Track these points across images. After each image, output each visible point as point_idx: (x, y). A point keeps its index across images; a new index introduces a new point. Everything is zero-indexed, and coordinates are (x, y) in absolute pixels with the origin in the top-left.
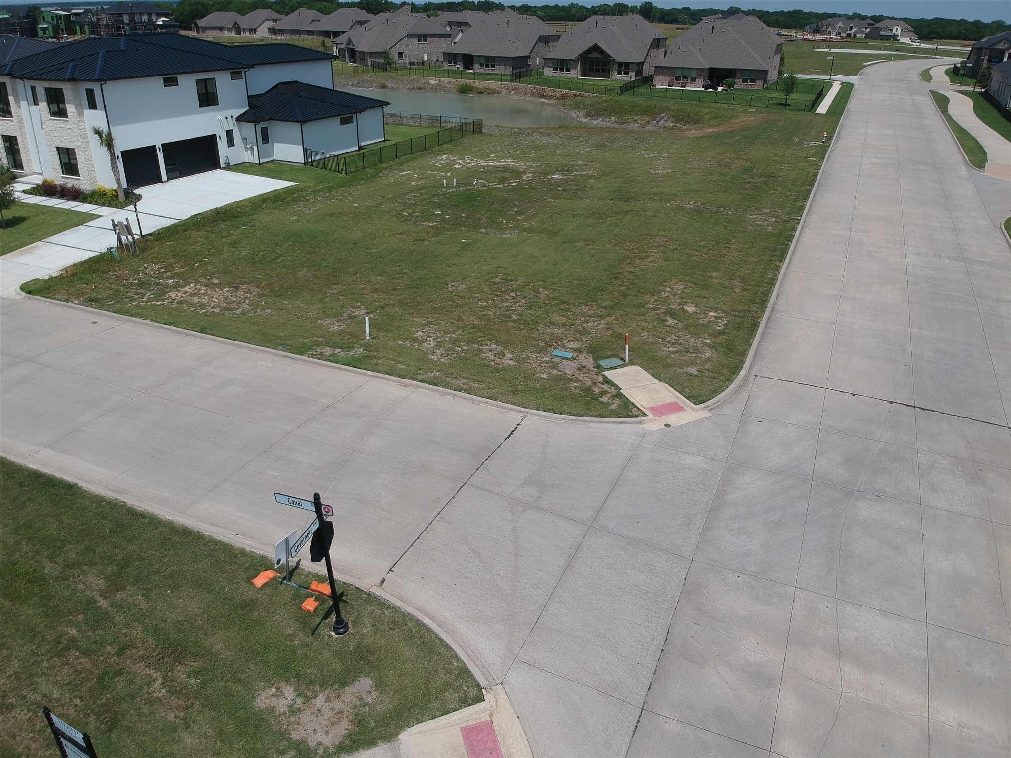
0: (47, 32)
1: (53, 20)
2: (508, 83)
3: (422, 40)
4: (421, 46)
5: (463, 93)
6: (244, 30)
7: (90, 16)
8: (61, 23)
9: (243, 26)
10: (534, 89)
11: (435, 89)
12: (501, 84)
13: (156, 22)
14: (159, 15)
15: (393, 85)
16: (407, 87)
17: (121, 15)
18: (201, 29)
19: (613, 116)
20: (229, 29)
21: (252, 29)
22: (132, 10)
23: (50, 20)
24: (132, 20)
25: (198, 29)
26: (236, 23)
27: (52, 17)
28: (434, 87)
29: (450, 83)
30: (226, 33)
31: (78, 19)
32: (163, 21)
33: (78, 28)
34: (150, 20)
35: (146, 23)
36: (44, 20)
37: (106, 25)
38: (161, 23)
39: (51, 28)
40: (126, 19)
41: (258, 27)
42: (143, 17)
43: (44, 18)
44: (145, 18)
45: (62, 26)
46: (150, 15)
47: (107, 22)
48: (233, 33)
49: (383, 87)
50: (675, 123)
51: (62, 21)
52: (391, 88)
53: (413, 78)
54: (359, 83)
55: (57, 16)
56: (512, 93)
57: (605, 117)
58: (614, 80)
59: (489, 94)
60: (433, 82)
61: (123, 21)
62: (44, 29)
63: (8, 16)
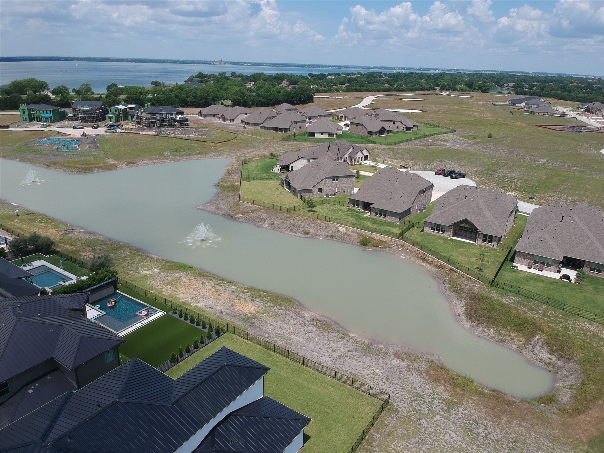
0: (112, 119)
1: (116, 112)
2: (396, 239)
3: (335, 180)
5: (364, 246)
6: (227, 120)
7: (137, 112)
9: (227, 117)
10: (418, 251)
11: (343, 239)
12: (391, 239)
13: (175, 118)
15: (314, 231)
16: (323, 234)
17: (155, 114)
19: (492, 328)
20: (219, 118)
21: (232, 119)
22: (161, 112)
23: (114, 111)
26: (223, 115)
27: (116, 110)
28: (342, 235)
29: (353, 231)
30: (217, 120)
31: (131, 112)
33: (130, 118)
34: (172, 117)
35: (169, 119)
37: (145, 120)
38: (178, 119)
39: (114, 118)
40: (158, 116)
41: (236, 118)
43: (111, 110)
44: (169, 116)
45: (121, 115)
46: (172, 114)
47: (147, 118)
48: (221, 121)
49: (307, 233)
50: (550, 354)
51: (122, 112)
52: (312, 234)
53: (327, 223)
54: (290, 227)
55: (118, 110)
56: (400, 249)
57: (485, 327)
58: (480, 246)
59: (382, 248)
60: (342, 229)
61: (156, 118)
62: (110, 118)
63: (89, 109)
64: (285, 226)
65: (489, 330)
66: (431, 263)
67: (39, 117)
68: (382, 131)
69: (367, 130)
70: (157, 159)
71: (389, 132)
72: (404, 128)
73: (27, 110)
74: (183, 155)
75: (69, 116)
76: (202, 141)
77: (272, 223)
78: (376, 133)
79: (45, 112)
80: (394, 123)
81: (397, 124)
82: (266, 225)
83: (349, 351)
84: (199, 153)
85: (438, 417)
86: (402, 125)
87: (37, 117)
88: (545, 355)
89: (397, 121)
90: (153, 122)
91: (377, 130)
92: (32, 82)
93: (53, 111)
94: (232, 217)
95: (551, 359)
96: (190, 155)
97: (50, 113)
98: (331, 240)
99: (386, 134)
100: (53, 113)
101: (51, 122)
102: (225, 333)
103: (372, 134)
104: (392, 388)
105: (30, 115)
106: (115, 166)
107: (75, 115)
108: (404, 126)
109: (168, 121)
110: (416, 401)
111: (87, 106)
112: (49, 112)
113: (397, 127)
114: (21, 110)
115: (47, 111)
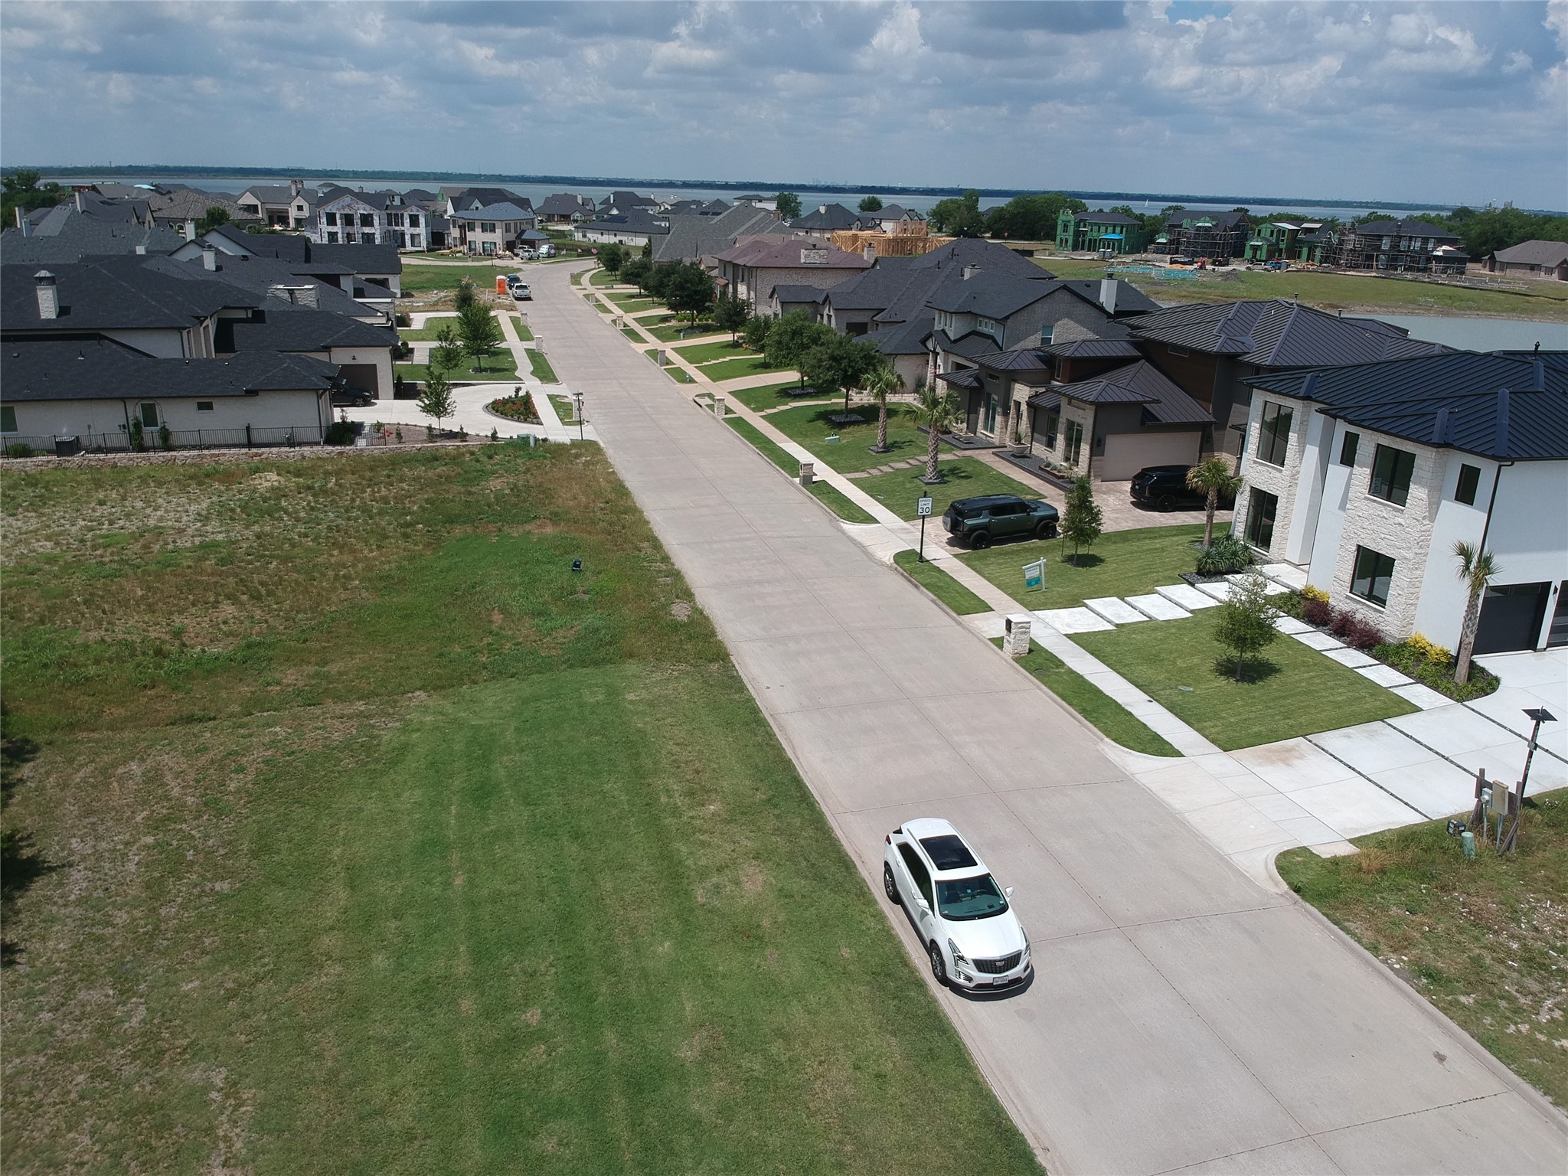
0: (1259, 252)
1: (1272, 235)
7: (1330, 234)
8: (1283, 240)
13: (1432, 251)
14: (1441, 242)
17: (1380, 238)
18: (1498, 265)
20: (1550, 271)
22: (1399, 231)
23: (1268, 235)
24: (1395, 246)
25: (1493, 264)
27: (1272, 232)
30: (1542, 276)
31: (1310, 237)
32: (1443, 250)
33: (1305, 251)
34: (1423, 249)
35: (1416, 252)
36: (1259, 235)
37: (1351, 250)
38: (1440, 253)
39: (1265, 248)
40: (1385, 245)
42: (1413, 243)
43: (1259, 231)
44: (1417, 245)
45: (1283, 246)
46: (1426, 240)
47: (1354, 247)
48: (1553, 277)
51: (1285, 238)
55: (1279, 230)
62: (1255, 249)
63: (1210, 225)
67: (1096, 240)
73: (1073, 223)
75: (1159, 243)
79: (1110, 229)
93: (1128, 226)
97: (1121, 232)
100: (1127, 231)
105: (1077, 234)
107: (1171, 242)
109: (1413, 257)
111: (1208, 219)
114: (1060, 222)
115: (1114, 226)
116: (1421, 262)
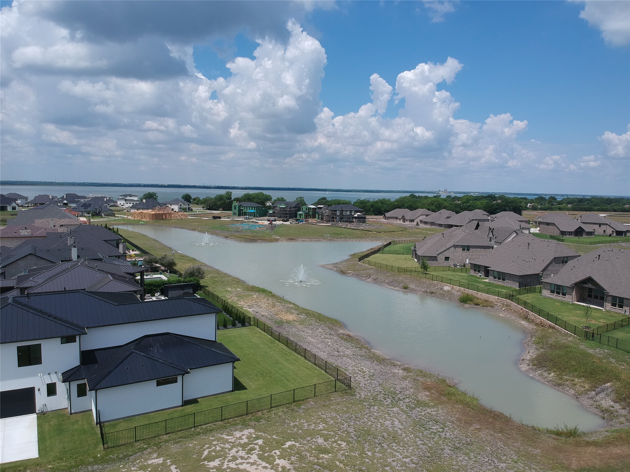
2: (504, 299)
3: (466, 250)
4: (464, 254)
5: (462, 302)
9: (407, 219)
10: (521, 310)
11: (443, 296)
12: (498, 299)
13: (354, 215)
14: (357, 212)
15: (414, 287)
16: (423, 290)
17: (336, 211)
21: (412, 220)
24: (341, 214)
25: (385, 218)
26: (403, 216)
27: (306, 209)
28: (444, 293)
29: (459, 291)
30: (398, 221)
32: (358, 215)
34: (351, 214)
35: (348, 215)
36: (302, 210)
37: (327, 215)
38: (356, 216)
39: (303, 215)
40: (338, 213)
41: (416, 219)
43: (302, 208)
44: (348, 213)
45: (311, 213)
46: (351, 211)
49: (406, 288)
50: (615, 402)
51: (311, 211)
52: (411, 289)
53: (434, 282)
54: (392, 282)
55: (309, 208)
56: (503, 309)
57: (545, 371)
58: (607, 311)
59: (484, 306)
60: (446, 288)
61: (336, 214)
62: (300, 215)
63: (284, 207)
64: (387, 281)
65: (550, 374)
66: (531, 321)
67: (246, 212)
68: (579, 232)
69: (559, 229)
70: (316, 238)
71: (590, 234)
72: (613, 231)
73: (237, 206)
74: (341, 238)
75: (270, 213)
76: (367, 231)
77: (376, 278)
78: (570, 233)
79: (251, 208)
80: (600, 226)
81: (604, 227)
82: (370, 280)
83: (353, 355)
84: (356, 237)
85: (395, 409)
86: (611, 228)
87: (244, 212)
88: (607, 402)
89: (603, 224)
90: (333, 218)
91: (573, 229)
92: (260, 194)
93: (257, 207)
94: (342, 272)
95: (613, 407)
96: (347, 238)
97: (255, 210)
98: (430, 296)
99: (584, 236)
100: (256, 209)
101: (254, 217)
102: (250, 326)
103: (565, 235)
104: (368, 382)
105: (240, 210)
106: (277, 240)
107: (274, 213)
108: (613, 230)
109: (347, 217)
110: (385, 395)
111: (284, 204)
112: (253, 208)
113: (604, 231)
114: (233, 206)
115: (252, 207)
116: (350, 219)
